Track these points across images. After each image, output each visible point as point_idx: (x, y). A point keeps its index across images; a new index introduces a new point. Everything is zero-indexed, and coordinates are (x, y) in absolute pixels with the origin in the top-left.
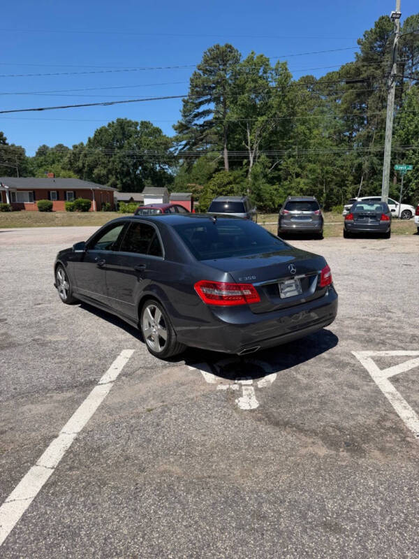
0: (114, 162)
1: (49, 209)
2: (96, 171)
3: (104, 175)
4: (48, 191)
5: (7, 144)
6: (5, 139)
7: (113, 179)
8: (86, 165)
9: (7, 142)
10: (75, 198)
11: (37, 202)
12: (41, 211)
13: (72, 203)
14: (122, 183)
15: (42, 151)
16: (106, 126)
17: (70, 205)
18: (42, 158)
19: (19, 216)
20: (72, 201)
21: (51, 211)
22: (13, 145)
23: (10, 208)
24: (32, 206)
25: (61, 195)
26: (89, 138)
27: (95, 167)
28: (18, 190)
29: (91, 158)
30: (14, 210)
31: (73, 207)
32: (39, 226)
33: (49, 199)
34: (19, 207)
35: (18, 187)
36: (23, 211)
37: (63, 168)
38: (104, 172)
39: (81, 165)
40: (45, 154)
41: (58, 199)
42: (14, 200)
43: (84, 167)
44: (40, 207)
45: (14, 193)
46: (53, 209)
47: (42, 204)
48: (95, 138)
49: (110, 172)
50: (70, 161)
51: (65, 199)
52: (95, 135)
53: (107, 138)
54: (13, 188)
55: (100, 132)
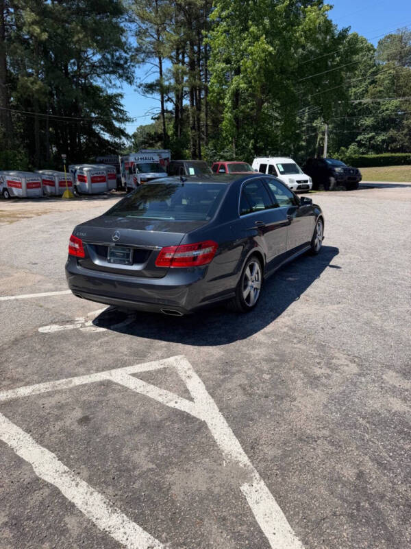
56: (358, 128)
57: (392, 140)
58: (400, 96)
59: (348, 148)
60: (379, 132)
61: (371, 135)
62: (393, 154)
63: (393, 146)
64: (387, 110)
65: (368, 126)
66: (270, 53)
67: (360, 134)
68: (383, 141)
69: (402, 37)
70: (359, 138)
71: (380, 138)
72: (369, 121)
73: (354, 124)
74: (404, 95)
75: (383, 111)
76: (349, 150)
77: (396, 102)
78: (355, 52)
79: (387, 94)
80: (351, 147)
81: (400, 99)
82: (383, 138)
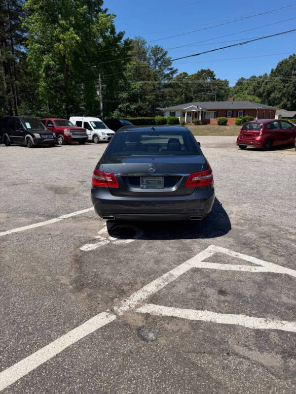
0: (288, 87)
1: (224, 123)
2: (272, 95)
3: (278, 98)
4: (226, 111)
5: (215, 79)
6: (215, 75)
7: (285, 100)
8: (266, 91)
9: (215, 77)
10: (244, 116)
11: (218, 118)
12: (219, 125)
13: (240, 119)
14: (292, 103)
15: (240, 83)
16: (288, 58)
17: (239, 121)
18: (239, 87)
19: (203, 128)
20: (241, 118)
21: (226, 125)
22: (219, 80)
23: (201, 123)
24: (215, 121)
25: (235, 114)
26: (272, 70)
27: (273, 92)
28: (208, 110)
29: (270, 85)
30: (203, 124)
31: (241, 122)
32: (212, 135)
33: (226, 116)
34: (206, 122)
35: (208, 108)
36: (208, 125)
37: (248, 94)
38: (279, 95)
39: (262, 91)
40: (242, 84)
41: (232, 117)
42: (204, 117)
43: (264, 92)
44: (218, 122)
45: (205, 113)
46: (227, 124)
47: (220, 120)
48: (277, 69)
49: (284, 95)
50: (254, 89)
51: (237, 116)
52: (278, 66)
53: (286, 68)
54: (204, 109)
55: (281, 64)
56: (118, 99)
57: (140, 108)
58: (141, 80)
59: (113, 113)
60: (132, 102)
61: (127, 104)
62: (144, 118)
63: (141, 112)
64: (135, 88)
65: (124, 99)
66: (77, 41)
67: (120, 103)
68: (135, 109)
69: (138, 42)
70: (120, 106)
71: (133, 107)
72: (125, 95)
73: (116, 96)
74: (144, 80)
75: (133, 89)
76: (114, 114)
77: (140, 83)
78: (129, 49)
79: (134, 77)
80: (115, 112)
81: (142, 82)
82: (135, 107)
